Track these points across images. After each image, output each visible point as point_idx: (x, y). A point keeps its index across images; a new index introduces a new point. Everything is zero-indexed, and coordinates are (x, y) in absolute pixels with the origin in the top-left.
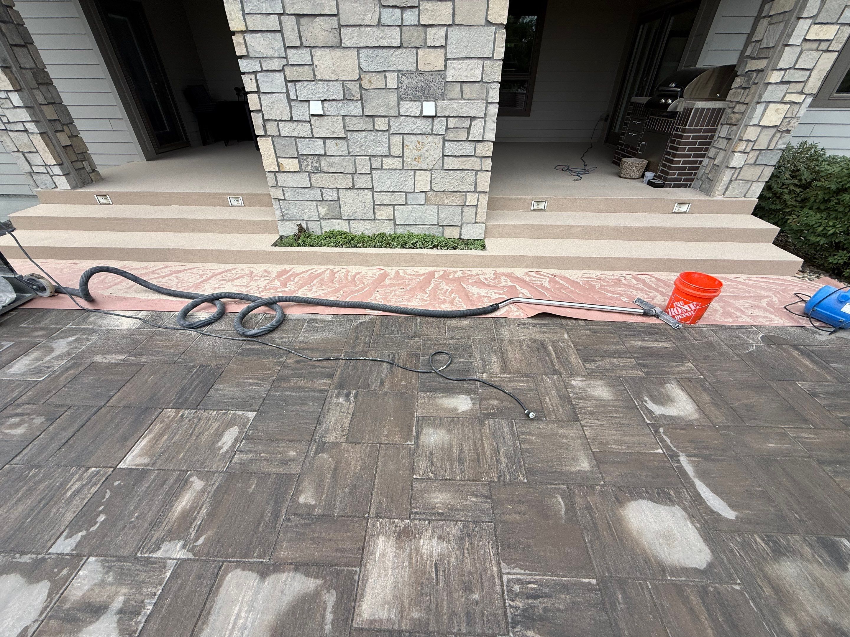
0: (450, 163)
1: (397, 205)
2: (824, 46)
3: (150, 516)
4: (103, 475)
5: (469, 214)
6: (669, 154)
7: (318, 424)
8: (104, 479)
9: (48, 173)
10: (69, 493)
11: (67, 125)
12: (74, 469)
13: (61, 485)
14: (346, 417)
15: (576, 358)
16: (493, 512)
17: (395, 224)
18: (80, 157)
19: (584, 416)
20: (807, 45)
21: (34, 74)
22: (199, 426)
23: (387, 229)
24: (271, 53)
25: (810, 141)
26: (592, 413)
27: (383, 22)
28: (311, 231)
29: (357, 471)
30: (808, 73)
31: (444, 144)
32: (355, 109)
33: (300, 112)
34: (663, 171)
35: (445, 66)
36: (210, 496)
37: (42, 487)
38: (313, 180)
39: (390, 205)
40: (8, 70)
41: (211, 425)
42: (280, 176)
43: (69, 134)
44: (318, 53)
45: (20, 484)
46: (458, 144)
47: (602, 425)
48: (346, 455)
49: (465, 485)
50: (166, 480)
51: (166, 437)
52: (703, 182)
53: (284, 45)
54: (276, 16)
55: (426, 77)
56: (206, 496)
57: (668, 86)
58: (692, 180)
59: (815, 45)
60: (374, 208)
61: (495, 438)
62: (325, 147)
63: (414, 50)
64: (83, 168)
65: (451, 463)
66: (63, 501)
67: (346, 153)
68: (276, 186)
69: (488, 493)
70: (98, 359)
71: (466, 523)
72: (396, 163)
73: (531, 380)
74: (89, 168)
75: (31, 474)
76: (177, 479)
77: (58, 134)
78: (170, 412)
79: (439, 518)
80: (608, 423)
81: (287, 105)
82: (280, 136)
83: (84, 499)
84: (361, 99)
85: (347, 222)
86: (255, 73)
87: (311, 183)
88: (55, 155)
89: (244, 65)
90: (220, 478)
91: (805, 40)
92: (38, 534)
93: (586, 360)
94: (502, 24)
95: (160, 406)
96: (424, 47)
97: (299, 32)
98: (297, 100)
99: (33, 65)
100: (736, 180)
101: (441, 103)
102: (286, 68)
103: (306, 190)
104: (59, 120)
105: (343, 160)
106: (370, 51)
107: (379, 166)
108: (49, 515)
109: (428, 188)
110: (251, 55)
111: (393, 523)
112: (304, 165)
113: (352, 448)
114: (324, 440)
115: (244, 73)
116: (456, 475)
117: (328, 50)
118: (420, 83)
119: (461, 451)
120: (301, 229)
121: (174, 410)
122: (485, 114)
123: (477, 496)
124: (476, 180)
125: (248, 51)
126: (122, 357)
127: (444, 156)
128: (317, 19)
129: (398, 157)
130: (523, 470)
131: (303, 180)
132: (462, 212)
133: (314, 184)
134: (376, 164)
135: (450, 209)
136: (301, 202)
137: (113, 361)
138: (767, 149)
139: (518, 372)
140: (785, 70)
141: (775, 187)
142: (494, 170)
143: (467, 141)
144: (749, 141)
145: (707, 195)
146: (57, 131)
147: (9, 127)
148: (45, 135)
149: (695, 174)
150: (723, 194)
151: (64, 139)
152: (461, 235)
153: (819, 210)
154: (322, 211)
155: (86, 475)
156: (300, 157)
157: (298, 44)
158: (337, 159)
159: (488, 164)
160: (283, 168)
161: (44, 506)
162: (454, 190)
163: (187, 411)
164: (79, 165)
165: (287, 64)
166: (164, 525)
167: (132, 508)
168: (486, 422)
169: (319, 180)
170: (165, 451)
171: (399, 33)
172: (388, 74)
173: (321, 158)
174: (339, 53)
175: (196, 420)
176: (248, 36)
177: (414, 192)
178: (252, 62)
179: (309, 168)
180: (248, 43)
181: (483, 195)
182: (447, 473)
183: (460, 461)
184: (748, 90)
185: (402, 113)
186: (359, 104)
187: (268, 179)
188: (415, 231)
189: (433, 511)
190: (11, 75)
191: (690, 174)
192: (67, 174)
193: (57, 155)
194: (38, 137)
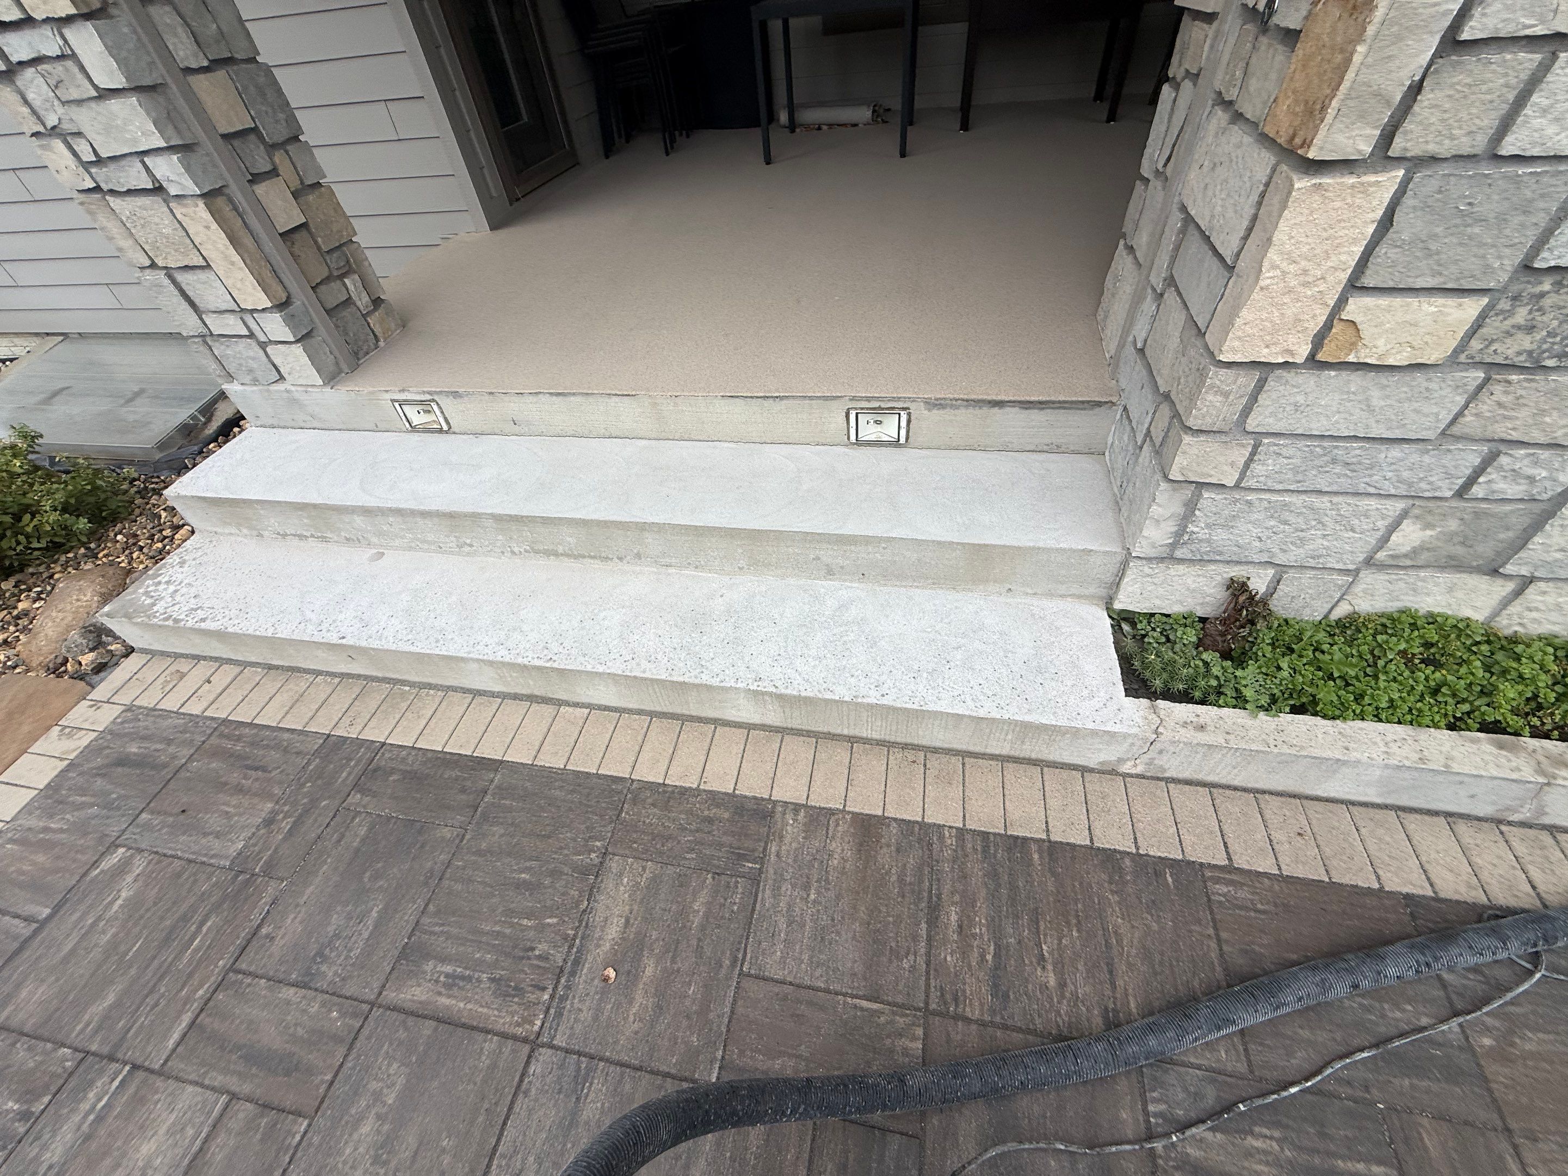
9: (252, 335)
11: (281, 145)
18: (335, 261)
38: (1485, 405)
43: (296, 184)
64: (348, 302)
68: (1233, 431)
74: (365, 298)
77: (260, 189)
88: (261, 268)
104: (255, 130)
136: (1324, 501)
146: (256, 178)
147: (108, 177)
148: (220, 201)
151: (280, 206)
154: (1412, 536)
156: (1521, 284)
160: (1350, 346)
164: (334, 294)
169: (1528, 407)
179: (1514, 348)
192: (308, 335)
193: (267, 274)
194: (201, 210)
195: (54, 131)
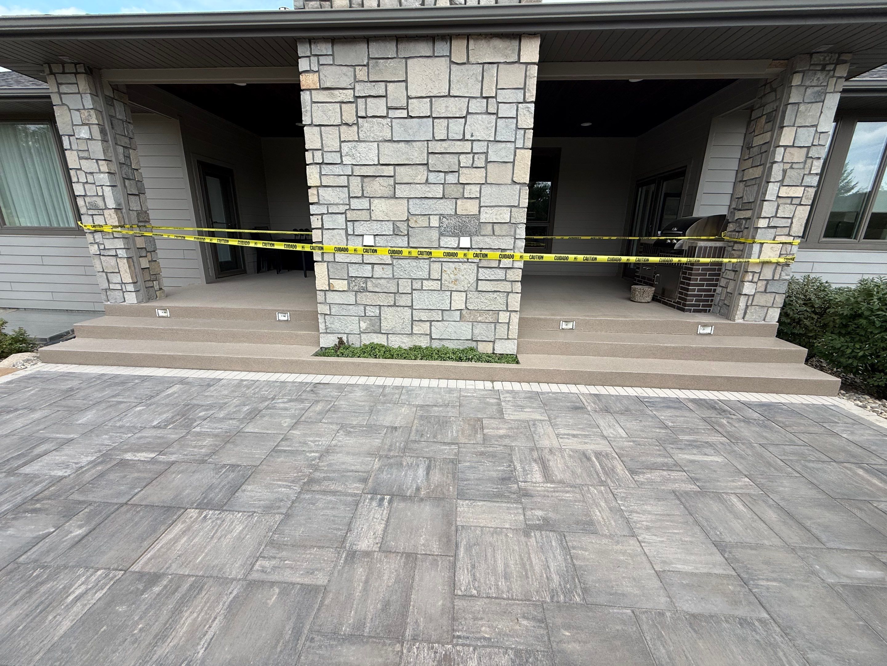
0: (482, 286)
1: (434, 321)
2: (796, 201)
3: (155, 629)
4: (112, 579)
5: (502, 331)
6: (683, 283)
7: (349, 530)
8: (112, 583)
9: (122, 290)
10: (71, 598)
11: (150, 252)
12: (81, 570)
13: (64, 588)
14: (380, 523)
15: (623, 470)
16: (549, 639)
17: (431, 339)
18: (153, 277)
19: (640, 531)
20: (781, 201)
21: (138, 214)
22: (222, 528)
23: (424, 343)
24: (337, 201)
25: (812, 276)
26: (648, 528)
27: (430, 181)
28: (350, 343)
29: (390, 584)
30: (790, 220)
31: (478, 270)
32: (401, 242)
33: (354, 244)
34: (680, 298)
35: (479, 211)
36: (225, 607)
37: (43, 589)
38: (358, 298)
39: (428, 321)
40: (119, 212)
41: (235, 527)
42: (329, 294)
43: (150, 259)
44: (375, 202)
45: (20, 586)
46: (490, 270)
47: (662, 542)
48: (379, 565)
49: (513, 605)
50: (179, 587)
51: (185, 539)
52: (721, 307)
53: (349, 195)
54: (346, 177)
55: (464, 219)
56: (221, 606)
57: (671, 230)
58: (710, 306)
59: (789, 201)
60: (412, 324)
61: (543, 552)
62: (373, 271)
63: (454, 200)
64: (153, 287)
65: (496, 579)
66: (63, 607)
67: (391, 276)
68: (325, 303)
69: (540, 616)
70: (129, 456)
71: (518, 653)
72: (436, 285)
73: (577, 490)
74: (158, 287)
75: (35, 574)
76: (192, 587)
77: (141, 259)
78: (193, 513)
79: (485, 643)
80: (668, 539)
81: (345, 238)
82: (335, 261)
83: (86, 605)
84: (408, 234)
85: (386, 336)
86: (322, 214)
87: (356, 301)
88: (133, 274)
89: (313, 209)
90: (239, 587)
91: (778, 197)
92: (27, 644)
93: (632, 472)
94: (525, 183)
95: (184, 506)
96: (461, 198)
97: (362, 187)
98: (353, 235)
99: (139, 208)
100: (751, 305)
101: (475, 238)
102: (347, 212)
103: (351, 307)
104: (145, 248)
105: (388, 282)
106: (417, 200)
107: (419, 287)
108: (44, 622)
109: (463, 307)
110: (321, 202)
111: (432, 648)
112: (351, 285)
113: (386, 557)
114: (355, 548)
115: (312, 215)
116: (503, 592)
117: (383, 200)
118: (458, 223)
119: (506, 566)
120: (341, 342)
121: (197, 511)
122: (514, 247)
123: (528, 619)
124: (507, 300)
125: (319, 200)
126: (153, 455)
127: (478, 280)
128: (378, 179)
129: (437, 280)
130: (579, 591)
131: (350, 298)
132: (495, 328)
133: (359, 302)
134: (417, 285)
135: (484, 326)
136: (345, 317)
137: (143, 459)
138: (773, 279)
139: (561, 482)
140: (769, 218)
141: (791, 313)
142: (523, 293)
143: (499, 268)
144: (754, 273)
145: (727, 318)
146: (141, 257)
147: (102, 252)
148: (130, 259)
149: (712, 301)
150: (743, 318)
151: (144, 263)
152: (494, 349)
153: (840, 334)
154: (363, 325)
155: (93, 578)
156: (350, 279)
157: (360, 195)
158: (383, 280)
159: (518, 287)
160: (334, 287)
161: (41, 612)
162: (487, 309)
163: (211, 512)
164: (150, 284)
165: (350, 209)
166: (169, 640)
167: (136, 618)
168: (533, 534)
169: (364, 298)
170: (182, 554)
171: (442, 189)
172: (431, 217)
173: (368, 280)
174: (393, 201)
175: (219, 522)
176: (321, 190)
177: (450, 310)
178: (320, 207)
179: (356, 288)
180: (320, 194)
181: (514, 313)
182: (493, 591)
183: (507, 576)
184: (741, 233)
185: (442, 245)
186: (406, 238)
187: (318, 297)
188: (451, 345)
189: (478, 635)
190: (120, 215)
191: (708, 301)
192: (138, 291)
193: (134, 275)
194: (125, 260)
195: (96, 243)
